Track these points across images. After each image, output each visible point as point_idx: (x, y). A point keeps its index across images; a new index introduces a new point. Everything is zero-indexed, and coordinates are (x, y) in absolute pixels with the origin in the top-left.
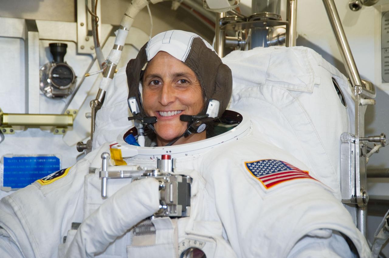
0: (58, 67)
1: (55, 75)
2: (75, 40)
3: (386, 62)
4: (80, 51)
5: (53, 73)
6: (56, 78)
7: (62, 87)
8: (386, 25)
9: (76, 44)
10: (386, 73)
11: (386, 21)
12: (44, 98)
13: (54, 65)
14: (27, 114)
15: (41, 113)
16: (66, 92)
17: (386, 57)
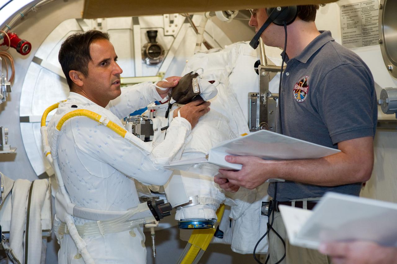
0: (152, 46)
1: (151, 51)
2: (163, 27)
3: (344, 36)
4: (166, 34)
5: (149, 50)
6: (151, 53)
7: (155, 58)
8: (342, 13)
9: (164, 29)
10: (344, 43)
11: (342, 11)
12: (145, 65)
13: (150, 45)
14: (135, 77)
15: (144, 76)
16: (158, 61)
17: (343, 33)
